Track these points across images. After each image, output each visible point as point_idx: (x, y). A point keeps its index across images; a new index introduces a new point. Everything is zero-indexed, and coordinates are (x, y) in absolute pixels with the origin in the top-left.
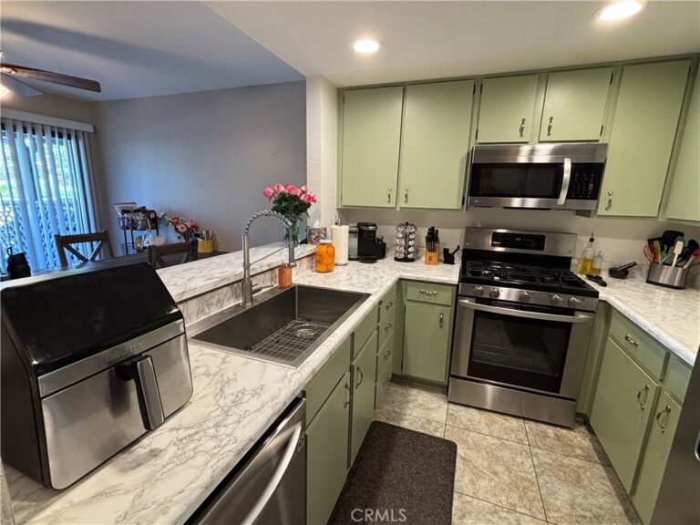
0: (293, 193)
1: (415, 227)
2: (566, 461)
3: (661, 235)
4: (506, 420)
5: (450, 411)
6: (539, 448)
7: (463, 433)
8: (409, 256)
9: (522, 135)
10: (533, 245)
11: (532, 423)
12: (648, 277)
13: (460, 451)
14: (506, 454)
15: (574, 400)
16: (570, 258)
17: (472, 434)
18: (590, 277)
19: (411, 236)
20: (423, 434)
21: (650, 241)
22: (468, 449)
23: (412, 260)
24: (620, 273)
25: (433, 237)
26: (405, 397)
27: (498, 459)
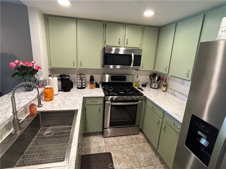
0: (29, 66)
1: (84, 75)
2: (140, 145)
3: (152, 74)
4: (122, 138)
5: (105, 141)
6: (133, 144)
7: (112, 148)
8: (83, 86)
9: (119, 44)
10: (123, 79)
11: (129, 136)
12: (150, 86)
13: (113, 155)
14: (125, 150)
15: (139, 126)
16: (132, 83)
17: (114, 147)
18: (138, 88)
19: (83, 79)
20: (99, 154)
21: (150, 76)
22: (115, 153)
23: (84, 88)
24: (144, 85)
25: (92, 79)
26: (89, 141)
27: (123, 152)
